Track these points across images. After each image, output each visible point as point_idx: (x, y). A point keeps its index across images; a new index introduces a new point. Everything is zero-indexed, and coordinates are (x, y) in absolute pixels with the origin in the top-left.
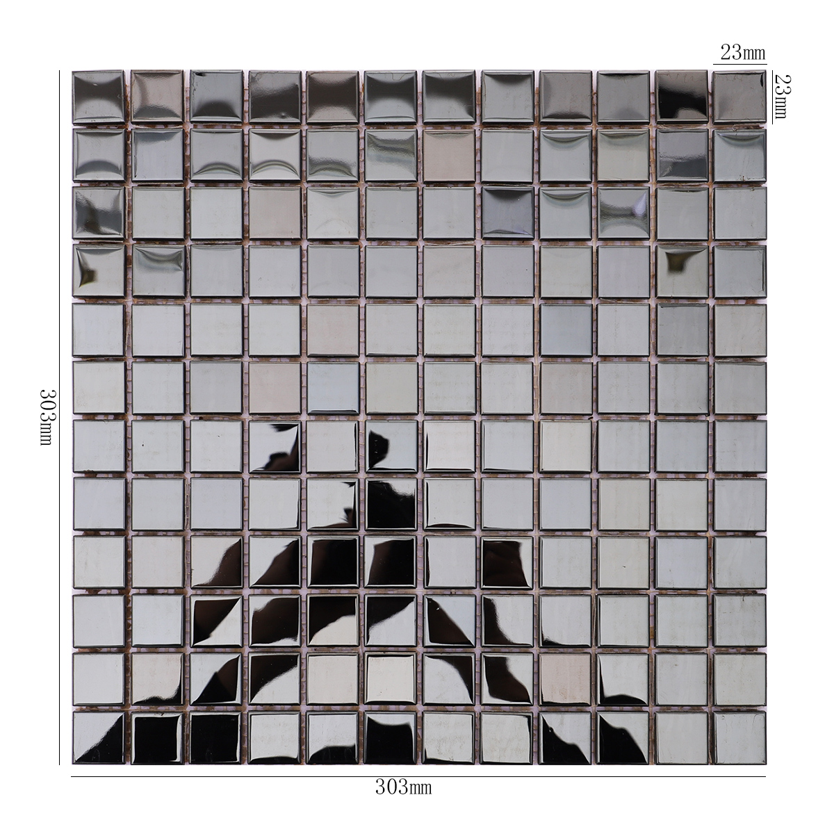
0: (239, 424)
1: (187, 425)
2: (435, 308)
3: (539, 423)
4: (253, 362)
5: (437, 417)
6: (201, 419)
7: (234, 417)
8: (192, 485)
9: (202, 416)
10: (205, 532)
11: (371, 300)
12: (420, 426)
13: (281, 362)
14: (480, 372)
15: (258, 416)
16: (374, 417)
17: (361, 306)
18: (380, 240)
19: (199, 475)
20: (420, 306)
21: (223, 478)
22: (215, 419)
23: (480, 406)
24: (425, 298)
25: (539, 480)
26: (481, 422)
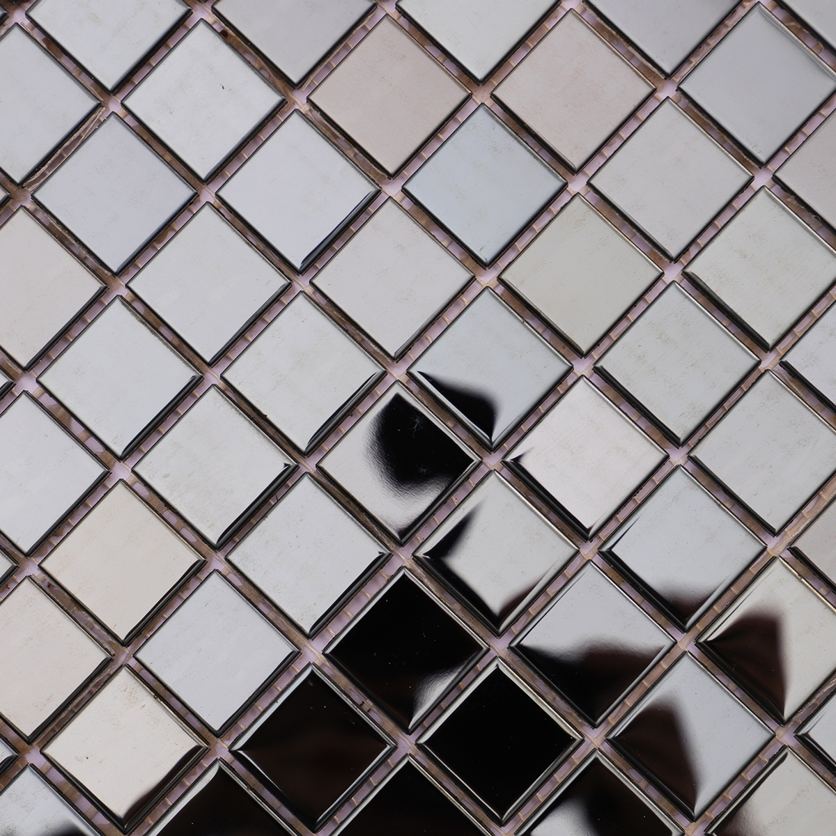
0: (275, 99)
1: (190, 23)
2: (777, 210)
3: (773, 559)
4: (394, 22)
5: (612, 393)
6: (223, 35)
7: (279, 83)
8: (104, 126)
9: (230, 32)
10: (54, 223)
11: (684, 101)
12: (570, 380)
13: (440, 65)
14: (753, 384)
15: (318, 115)
16: (508, 296)
17: (657, 95)
18: (793, 16)
19: (132, 123)
20: (756, 185)
21: (169, 164)
22: (247, 57)
23: (700, 441)
24: (776, 180)
25: (684, 653)
26: (677, 467)
